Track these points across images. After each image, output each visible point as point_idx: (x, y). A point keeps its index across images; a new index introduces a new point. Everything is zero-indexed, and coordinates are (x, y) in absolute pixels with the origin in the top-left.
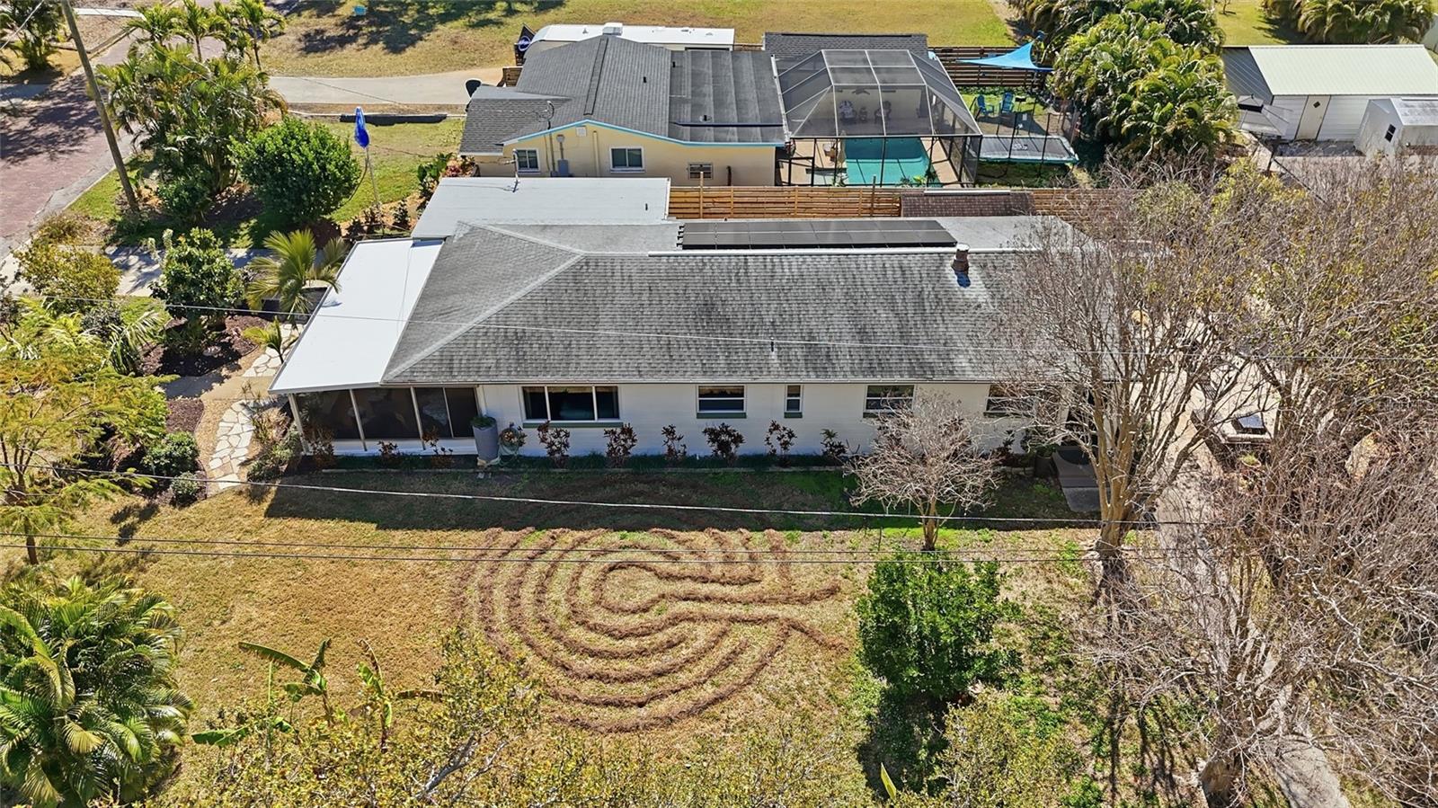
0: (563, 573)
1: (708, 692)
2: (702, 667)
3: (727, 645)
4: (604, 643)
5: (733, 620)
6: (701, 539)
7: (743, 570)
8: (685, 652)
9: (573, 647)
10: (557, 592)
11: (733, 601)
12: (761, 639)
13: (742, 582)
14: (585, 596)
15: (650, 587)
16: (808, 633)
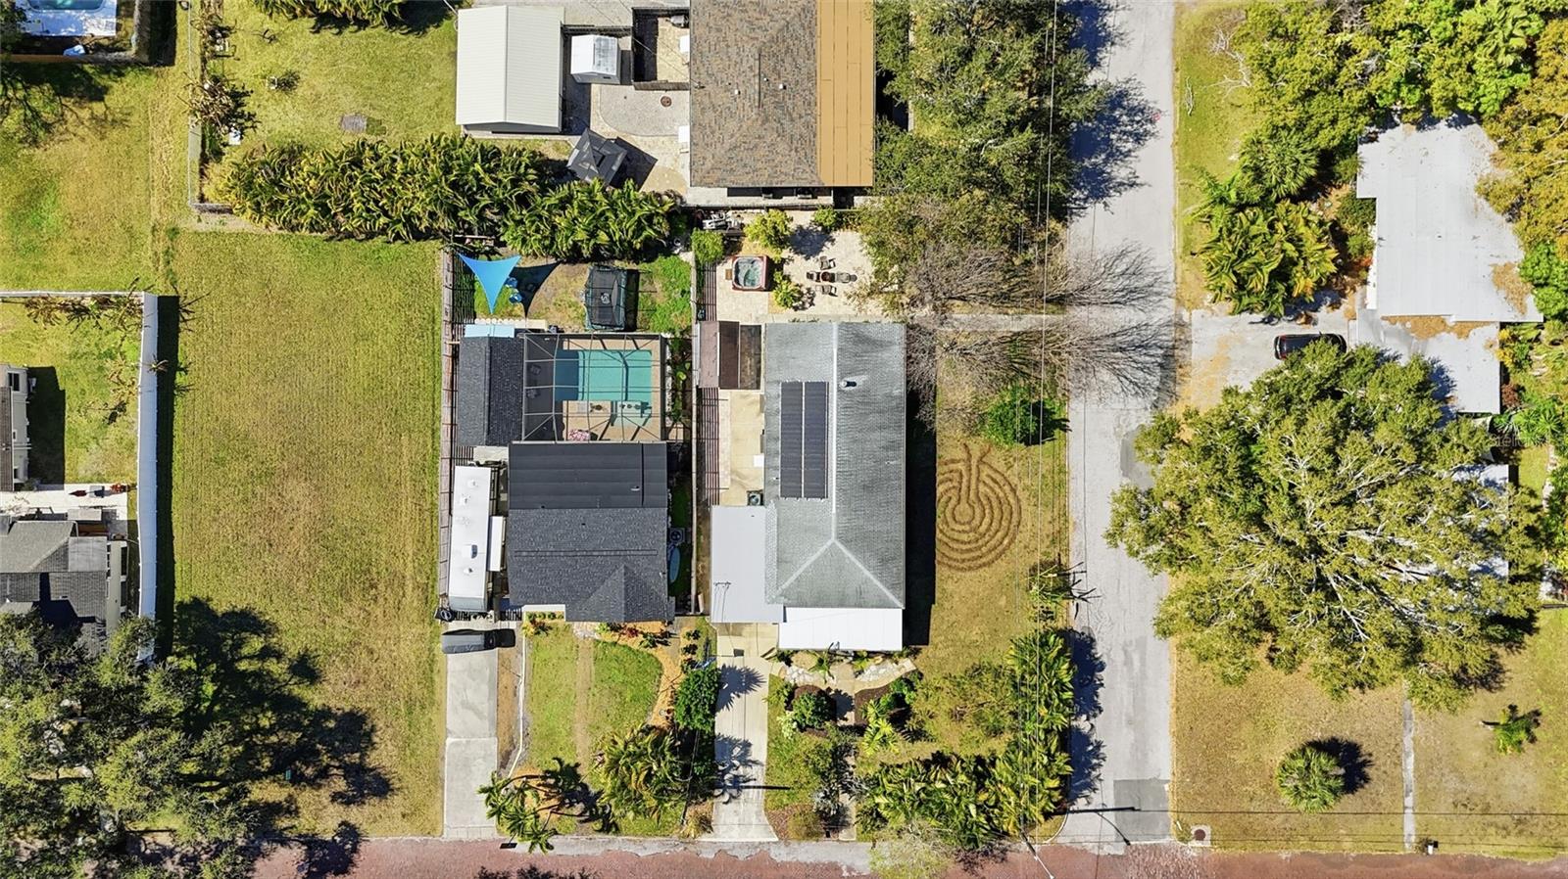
0: (956, 536)
1: (1007, 488)
2: (998, 490)
3: (988, 481)
4: (987, 520)
5: (978, 479)
6: (940, 489)
7: (956, 475)
8: (991, 494)
9: (988, 530)
10: (965, 537)
11: (969, 481)
12: (986, 471)
13: (961, 476)
14: (967, 528)
15: (964, 506)
16: (984, 455)
